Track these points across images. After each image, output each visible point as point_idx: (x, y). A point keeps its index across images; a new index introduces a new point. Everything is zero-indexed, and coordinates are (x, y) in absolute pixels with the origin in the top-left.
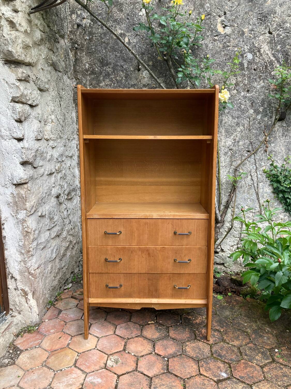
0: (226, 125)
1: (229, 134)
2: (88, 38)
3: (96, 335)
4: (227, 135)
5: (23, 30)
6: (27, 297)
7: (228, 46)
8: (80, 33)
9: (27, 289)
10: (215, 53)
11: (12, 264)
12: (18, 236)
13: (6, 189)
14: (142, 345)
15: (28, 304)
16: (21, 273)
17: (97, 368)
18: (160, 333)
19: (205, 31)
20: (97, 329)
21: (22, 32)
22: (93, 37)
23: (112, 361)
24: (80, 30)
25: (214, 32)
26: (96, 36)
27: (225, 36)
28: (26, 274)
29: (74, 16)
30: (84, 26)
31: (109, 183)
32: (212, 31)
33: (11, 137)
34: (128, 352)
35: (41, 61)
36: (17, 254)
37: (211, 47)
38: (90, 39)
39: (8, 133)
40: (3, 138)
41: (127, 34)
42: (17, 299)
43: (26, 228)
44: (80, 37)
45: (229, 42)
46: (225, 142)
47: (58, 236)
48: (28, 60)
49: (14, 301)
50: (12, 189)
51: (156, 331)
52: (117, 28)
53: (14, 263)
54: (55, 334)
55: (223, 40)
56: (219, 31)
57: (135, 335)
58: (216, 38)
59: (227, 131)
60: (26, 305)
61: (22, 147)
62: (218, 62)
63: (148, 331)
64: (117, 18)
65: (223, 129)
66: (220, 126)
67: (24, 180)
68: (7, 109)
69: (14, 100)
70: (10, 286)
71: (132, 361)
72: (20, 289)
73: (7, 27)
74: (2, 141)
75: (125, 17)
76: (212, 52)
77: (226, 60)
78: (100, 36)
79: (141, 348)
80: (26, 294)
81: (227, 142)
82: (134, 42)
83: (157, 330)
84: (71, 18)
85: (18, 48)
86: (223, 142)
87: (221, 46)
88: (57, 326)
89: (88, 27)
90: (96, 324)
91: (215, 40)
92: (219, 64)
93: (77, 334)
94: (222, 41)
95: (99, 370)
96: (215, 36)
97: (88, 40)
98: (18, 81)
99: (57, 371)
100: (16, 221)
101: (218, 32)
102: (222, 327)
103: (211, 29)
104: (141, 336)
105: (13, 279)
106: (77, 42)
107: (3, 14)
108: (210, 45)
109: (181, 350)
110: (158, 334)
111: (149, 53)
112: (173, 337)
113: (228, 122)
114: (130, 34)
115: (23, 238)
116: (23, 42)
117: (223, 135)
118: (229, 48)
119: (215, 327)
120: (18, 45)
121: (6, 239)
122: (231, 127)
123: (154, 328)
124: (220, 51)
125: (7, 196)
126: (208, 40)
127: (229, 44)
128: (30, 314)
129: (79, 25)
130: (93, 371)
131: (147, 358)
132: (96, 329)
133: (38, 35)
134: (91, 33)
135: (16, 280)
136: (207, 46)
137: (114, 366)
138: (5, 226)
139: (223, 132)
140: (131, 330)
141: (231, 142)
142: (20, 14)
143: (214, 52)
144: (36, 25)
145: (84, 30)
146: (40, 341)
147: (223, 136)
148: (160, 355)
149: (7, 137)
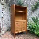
33: (2, 12)
36: (2, 26)
47: (7, 25)
48: (4, 4)
56: (26, 2)
69: (2, 8)
70: (1, 29)
129: (10, 1)
133: (5, 2)
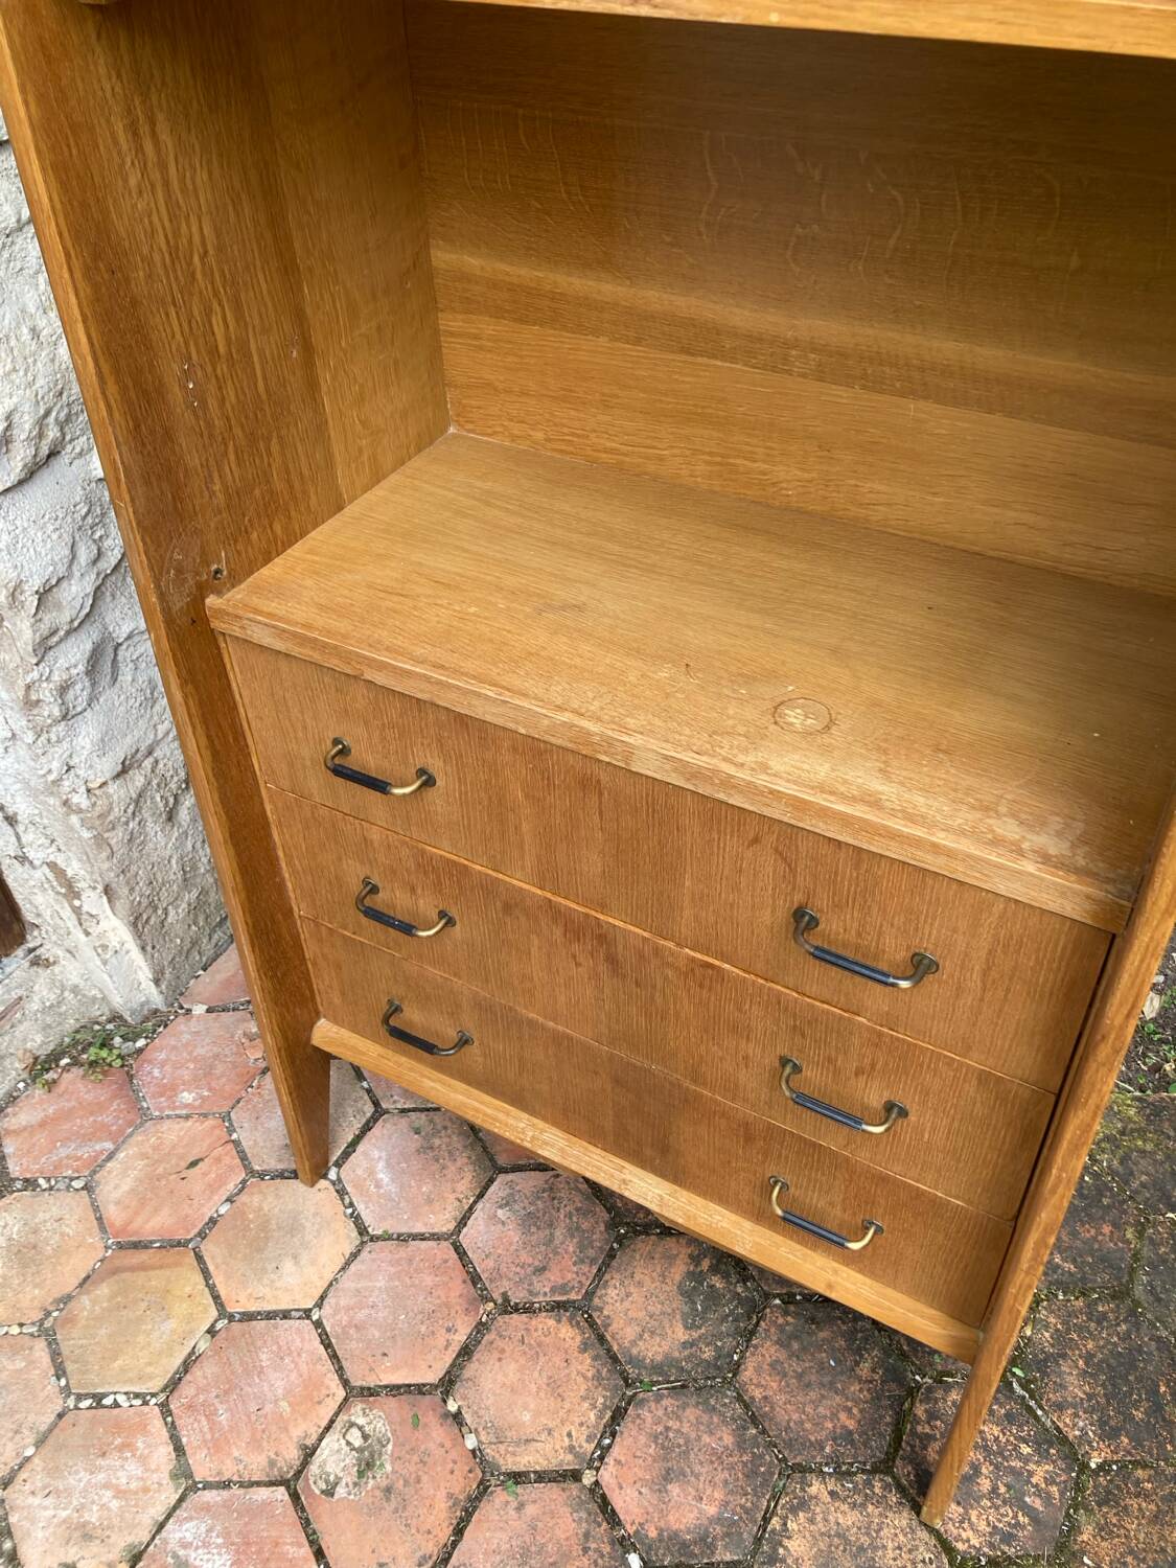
3: (361, 1207)
9: (74, 868)
14: (555, 1388)
15: (88, 933)
17: (256, 1464)
18: (695, 1335)
20: (388, 1165)
23: (348, 1443)
28: (53, 802)
34: (457, 1416)
49: (32, 903)
51: (679, 1303)
54: (190, 1123)
57: (553, 1290)
60: (81, 934)
63: (640, 1284)
71: (442, 1494)
79: (537, 1414)
80: (71, 890)
83: (688, 1295)
88: (220, 1069)
90: (403, 1122)
93: (280, 1166)
95: (258, 1484)
99: (80, 1397)
102: (1109, 1434)
104: (580, 1310)
109: (748, 1532)
110: (681, 1334)
112: (758, 1394)
119: (1060, 1407)
123: (678, 1278)
128: (106, 977)
130: (226, 1485)
131: (530, 1510)
132: (381, 1165)
137: (340, 1491)
140: (550, 1241)
146: (109, 1146)
148: (613, 1519)
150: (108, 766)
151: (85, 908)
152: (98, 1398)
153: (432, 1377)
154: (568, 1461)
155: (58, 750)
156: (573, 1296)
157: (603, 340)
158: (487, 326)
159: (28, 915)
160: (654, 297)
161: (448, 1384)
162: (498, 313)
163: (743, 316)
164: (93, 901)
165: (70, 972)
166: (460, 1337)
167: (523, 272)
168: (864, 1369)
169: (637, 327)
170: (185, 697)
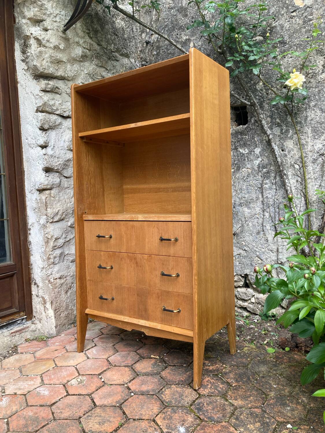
0: (312, 122)
1: (318, 134)
2: (155, 53)
3: (89, 355)
4: (315, 136)
5: (52, 46)
6: (45, 305)
7: (311, 20)
8: (149, 50)
9: (47, 297)
10: (294, 33)
11: (36, 270)
12: (41, 242)
13: (32, 194)
14: (122, 374)
15: (45, 313)
16: (43, 280)
17: (57, 382)
18: (153, 369)
19: (279, 10)
20: (96, 351)
21: (50, 48)
22: (160, 50)
23: (77, 381)
24: (149, 47)
25: (290, 7)
26: (162, 49)
27: (306, 9)
28: (47, 281)
29: (144, 35)
30: (152, 42)
31: (134, 191)
32: (287, 8)
33: (36, 145)
34: (101, 378)
35: (82, 76)
36: (40, 260)
37: (288, 26)
38: (157, 54)
39: (34, 141)
40: (30, 147)
41: (192, 39)
42: (38, 307)
43: (47, 234)
44: (148, 54)
45: (312, 14)
46: (313, 145)
48: (60, 73)
49: (36, 308)
50: (36, 194)
51: (151, 366)
52: (182, 35)
53: (38, 270)
54: (56, 346)
55: (303, 14)
56: (296, 5)
57: (125, 364)
58: (294, 14)
59: (315, 131)
60: (44, 313)
61: (44, 153)
62: (298, 43)
63: (144, 364)
64: (182, 24)
65: (309, 128)
66: (305, 125)
67: (44, 186)
68: (33, 119)
69: (39, 110)
70: (33, 293)
71: (95, 386)
72: (40, 296)
73: (34, 44)
74: (30, 149)
75: (189, 21)
76: (289, 33)
77: (308, 38)
78: (166, 48)
79: (117, 378)
80: (45, 302)
81: (316, 145)
82: (199, 45)
83: (153, 365)
84: (141, 38)
85: (44, 62)
86: (309, 146)
87: (301, 22)
88: (65, 341)
89: (156, 43)
90: (100, 347)
91: (292, 17)
92: (299, 46)
94: (302, 16)
95: (57, 384)
96: (292, 12)
97: (156, 55)
98: (42, 92)
99: (24, 376)
100: (40, 226)
101: (296, 7)
102: (238, 382)
103: (286, 6)
104: (130, 367)
105: (36, 286)
106: (146, 59)
107: (32, 34)
108: (287, 25)
109: (158, 391)
110: (150, 369)
111: (215, 54)
112: (165, 376)
113: (316, 118)
114: (195, 38)
115: (44, 244)
116: (51, 57)
117: (309, 136)
118: (311, 22)
119: (228, 379)
120: (44, 59)
121: (32, 244)
122: (321, 124)
123: (152, 363)
124: (300, 28)
125: (33, 201)
126: (283, 19)
127: (311, 17)
128: (46, 323)
129: (147, 43)
130: (51, 384)
131: (113, 388)
132: (94, 351)
133: (78, 51)
134: (158, 48)
135: (38, 286)
136: (282, 27)
137: (74, 385)
138: (31, 232)
139: (309, 132)
140: (126, 359)
141: (322, 145)
142: (50, 32)
143: (292, 32)
144: (78, 43)
145: (152, 46)
146: (40, 349)
147: (310, 138)
148: (129, 389)
149: (34, 145)
150: (58, 276)
151: (46, 306)
152: (28, 376)
153: (97, 373)
154: (123, 383)
155: (51, 270)
156: (129, 365)
157: (145, 194)
158: (130, 195)
159: (34, 314)
160: (152, 186)
161: (100, 374)
162: (132, 193)
163: (162, 186)
164: (48, 305)
165: (39, 326)
166: (105, 369)
167: (135, 186)
168: (188, 373)
169: (150, 191)
170: (77, 228)
